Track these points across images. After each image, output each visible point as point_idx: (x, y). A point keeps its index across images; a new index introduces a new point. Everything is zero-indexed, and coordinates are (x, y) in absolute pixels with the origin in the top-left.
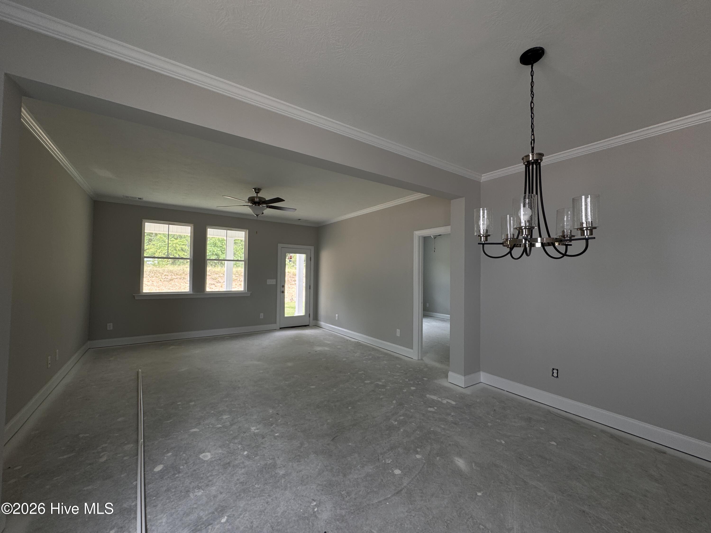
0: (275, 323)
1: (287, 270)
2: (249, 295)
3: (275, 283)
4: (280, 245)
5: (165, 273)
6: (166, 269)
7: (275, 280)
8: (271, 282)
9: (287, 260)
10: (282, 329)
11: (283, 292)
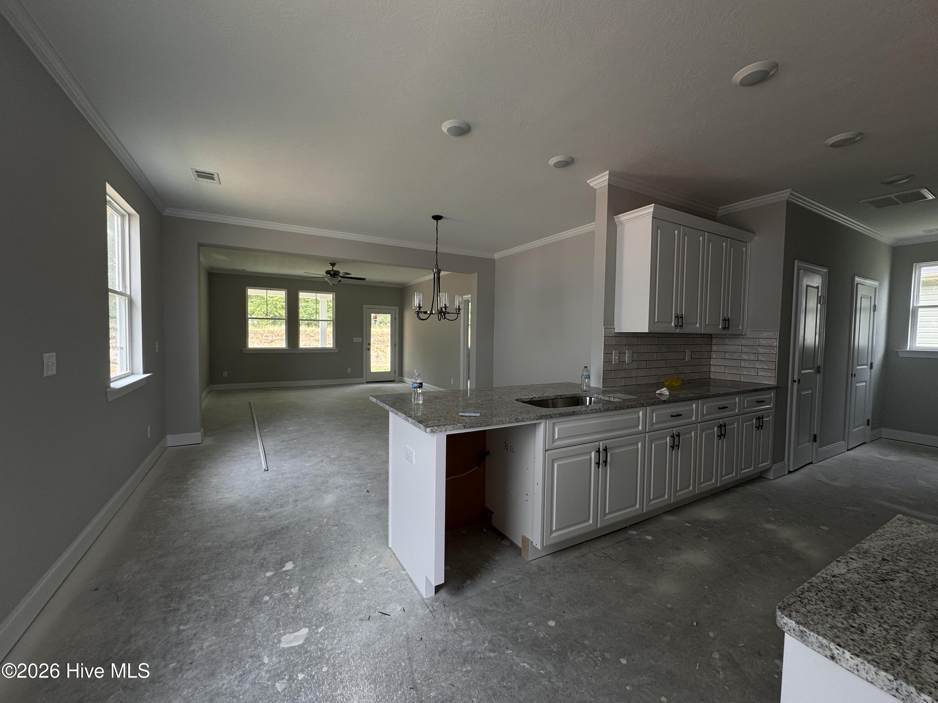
0: (362, 377)
1: (372, 330)
2: (337, 351)
3: (361, 341)
4: (365, 306)
5: (265, 334)
6: (266, 329)
7: (361, 338)
8: (357, 340)
9: (373, 321)
10: (367, 383)
11: (369, 349)
